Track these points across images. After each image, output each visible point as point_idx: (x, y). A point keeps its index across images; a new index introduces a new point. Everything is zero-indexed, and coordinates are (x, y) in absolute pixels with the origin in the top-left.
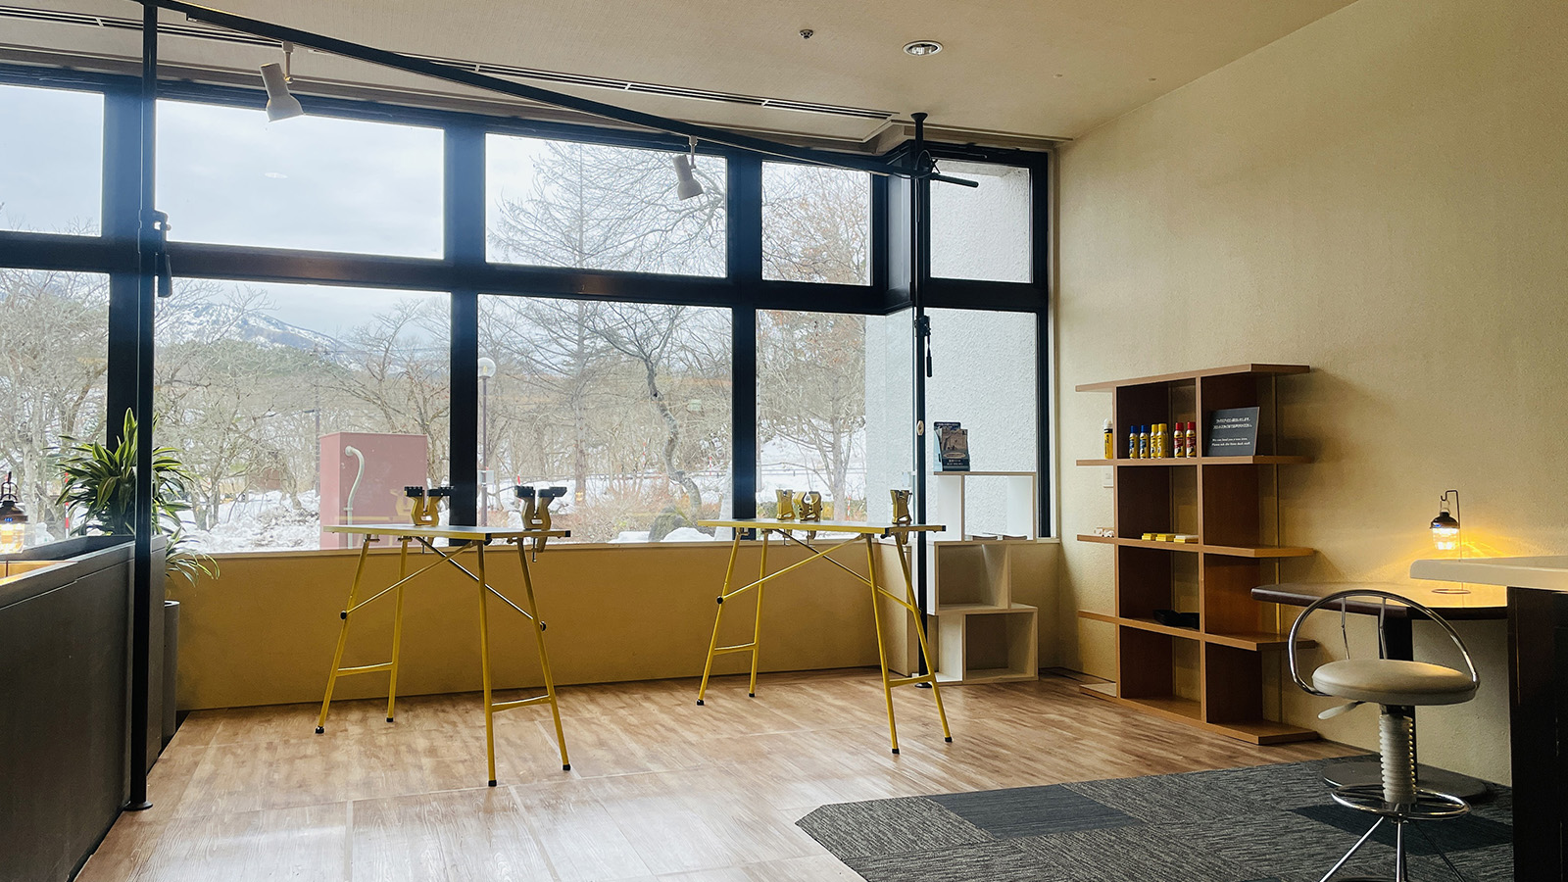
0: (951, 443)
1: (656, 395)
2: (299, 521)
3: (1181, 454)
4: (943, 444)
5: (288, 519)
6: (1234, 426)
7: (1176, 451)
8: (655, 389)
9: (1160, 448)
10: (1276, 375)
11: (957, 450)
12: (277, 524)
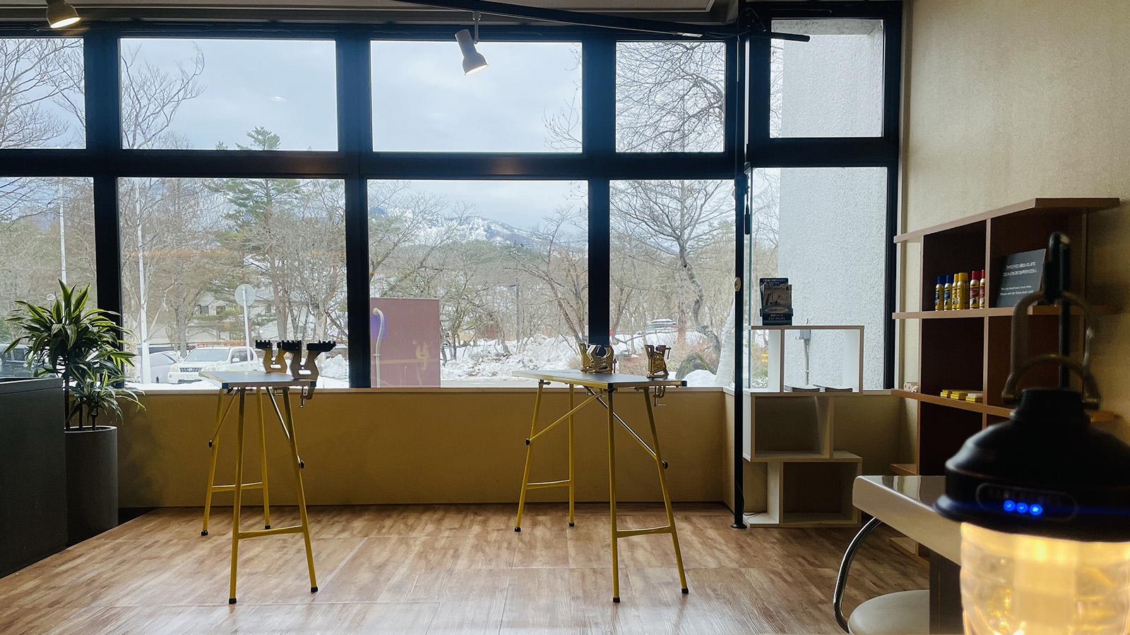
0: (775, 297)
1: (685, 266)
2: (496, 360)
3: (974, 306)
4: (765, 298)
5: (489, 358)
6: (1021, 273)
7: (971, 302)
8: (685, 262)
9: (959, 300)
10: (1089, 211)
11: (780, 305)
12: (482, 361)
